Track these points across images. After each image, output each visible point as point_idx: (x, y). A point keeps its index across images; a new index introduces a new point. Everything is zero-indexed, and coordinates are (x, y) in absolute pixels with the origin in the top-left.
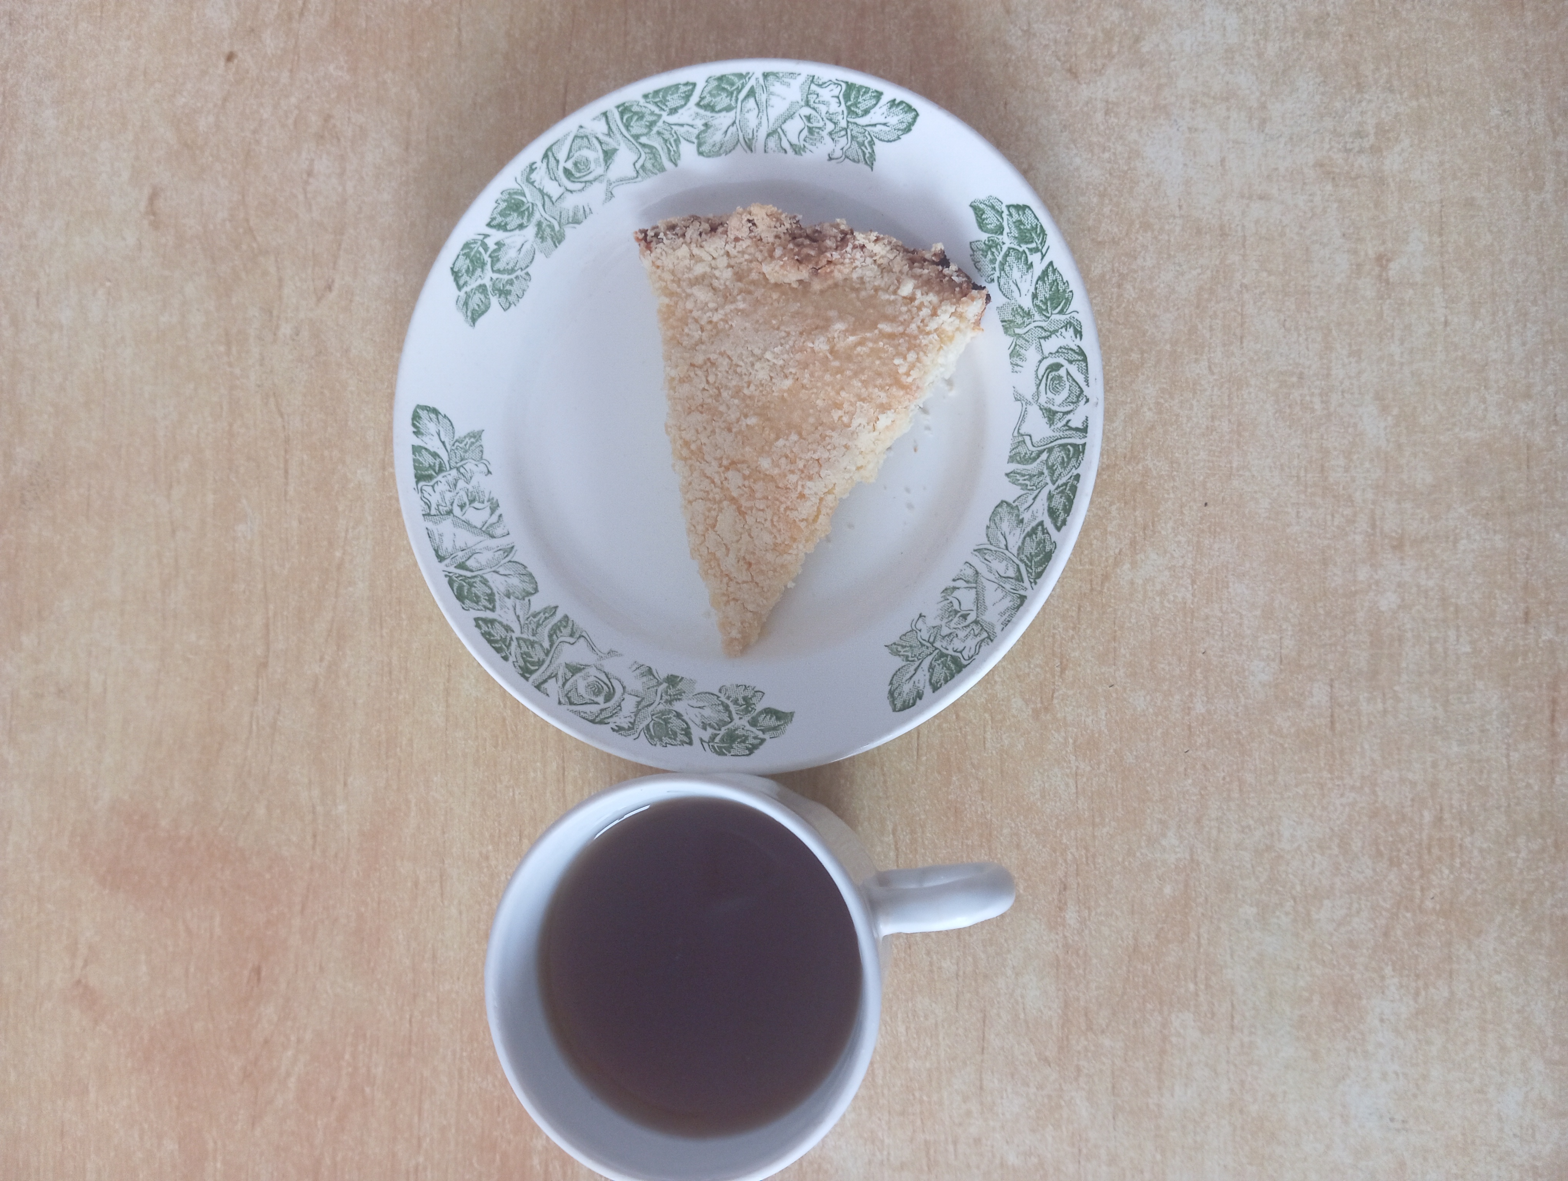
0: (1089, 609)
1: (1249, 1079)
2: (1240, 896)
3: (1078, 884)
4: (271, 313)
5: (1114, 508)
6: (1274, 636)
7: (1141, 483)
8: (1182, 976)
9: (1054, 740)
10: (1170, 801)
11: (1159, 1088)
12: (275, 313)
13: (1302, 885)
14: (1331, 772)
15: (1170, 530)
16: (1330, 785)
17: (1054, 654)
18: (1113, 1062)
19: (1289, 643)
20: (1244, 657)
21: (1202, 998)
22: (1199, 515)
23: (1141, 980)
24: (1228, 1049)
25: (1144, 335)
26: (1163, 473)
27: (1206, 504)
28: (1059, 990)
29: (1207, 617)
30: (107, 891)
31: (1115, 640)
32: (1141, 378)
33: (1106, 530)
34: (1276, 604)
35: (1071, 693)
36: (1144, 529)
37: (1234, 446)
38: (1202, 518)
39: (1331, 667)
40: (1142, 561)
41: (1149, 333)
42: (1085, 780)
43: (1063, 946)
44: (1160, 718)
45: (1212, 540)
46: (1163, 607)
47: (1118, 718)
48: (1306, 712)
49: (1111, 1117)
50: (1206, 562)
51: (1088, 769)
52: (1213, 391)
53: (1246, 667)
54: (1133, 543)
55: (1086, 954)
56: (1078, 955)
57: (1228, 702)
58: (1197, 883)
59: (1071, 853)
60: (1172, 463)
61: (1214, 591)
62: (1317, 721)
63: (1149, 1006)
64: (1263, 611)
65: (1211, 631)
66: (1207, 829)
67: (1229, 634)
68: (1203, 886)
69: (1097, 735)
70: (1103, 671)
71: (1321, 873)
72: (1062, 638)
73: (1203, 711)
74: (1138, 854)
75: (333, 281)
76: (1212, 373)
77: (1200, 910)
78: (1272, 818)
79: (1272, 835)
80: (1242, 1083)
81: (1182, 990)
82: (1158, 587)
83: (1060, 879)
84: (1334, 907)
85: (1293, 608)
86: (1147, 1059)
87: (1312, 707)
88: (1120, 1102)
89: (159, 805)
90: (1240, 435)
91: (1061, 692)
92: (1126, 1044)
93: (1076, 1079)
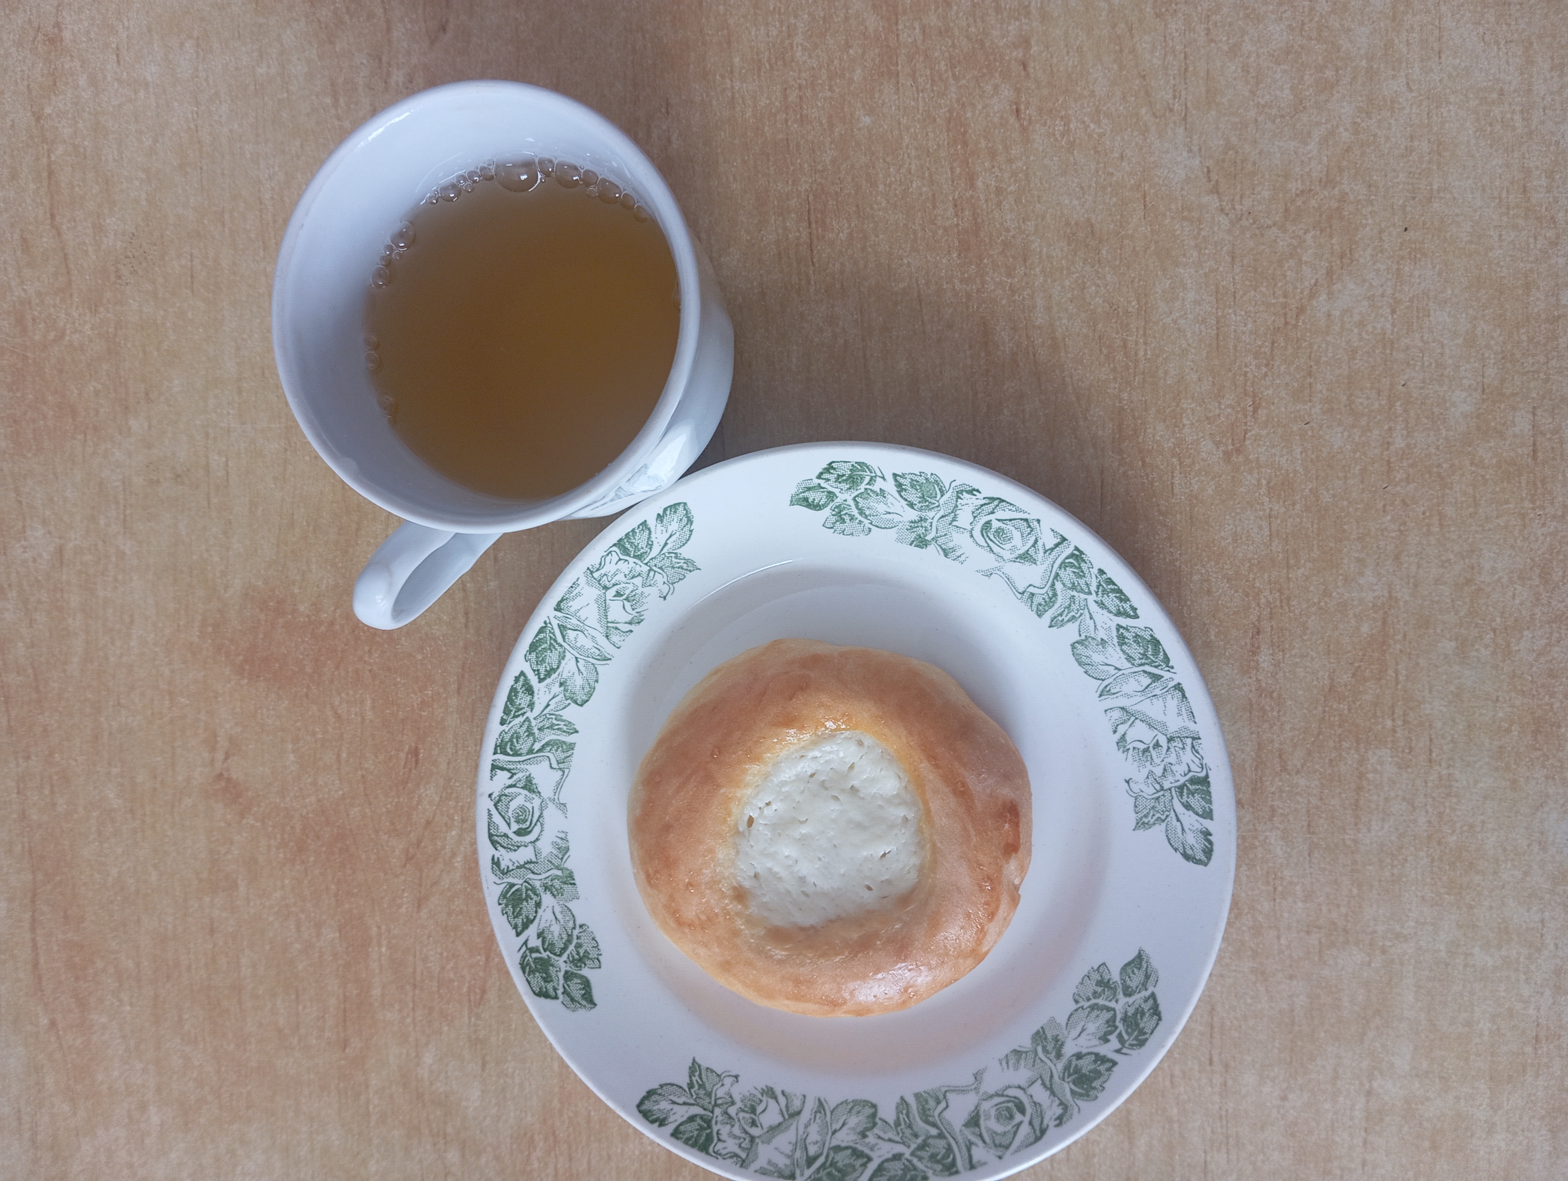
0: (1282, 345)
1: (1448, 811)
2: (1438, 631)
3: (1272, 627)
4: (380, 60)
5: (1309, 236)
6: (1476, 365)
7: (1338, 208)
8: (1379, 714)
9: (1247, 483)
10: (1368, 539)
11: (1356, 825)
12: (385, 59)
13: (1502, 617)
14: (1533, 501)
15: (1369, 258)
16: (1532, 515)
17: (1246, 393)
18: (1309, 802)
19: (1491, 371)
20: (1445, 388)
21: (1399, 735)
22: (1399, 240)
23: (1337, 718)
24: (1426, 783)
25: (1339, 51)
26: (1360, 197)
27: (1406, 229)
28: (1252, 733)
29: (1408, 348)
30: (246, 681)
31: (1310, 375)
32: (1337, 96)
33: (1300, 260)
34: (1478, 331)
35: (1264, 432)
36: (1342, 257)
37: (1435, 167)
38: (1402, 244)
39: (1534, 395)
40: (1339, 291)
41: (1344, 49)
42: (1279, 522)
43: (1257, 690)
44: (1358, 455)
45: (1412, 267)
46: (1361, 339)
47: (1313, 456)
48: (1508, 442)
49: (1306, 854)
50: (1407, 290)
51: (1283, 510)
52: (1411, 109)
53: (1447, 398)
54: (1330, 273)
55: (1280, 695)
56: (1272, 698)
57: (1429, 435)
58: (1395, 620)
59: (1264, 596)
60: (1370, 186)
61: (1415, 320)
62: (1520, 451)
63: (1345, 745)
64: (1465, 339)
65: (1412, 362)
66: (1405, 566)
67: (1430, 364)
68: (1402, 623)
69: (1291, 475)
70: (1298, 408)
71: (1521, 604)
72: (1255, 376)
73: (1403, 445)
74: (1334, 594)
75: (447, 21)
76: (1411, 90)
77: (1398, 646)
78: (1473, 551)
79: (1473, 568)
80: (1441, 815)
81: (1379, 727)
82: (1357, 318)
83: (1253, 623)
84: (1533, 637)
85: (1495, 335)
86: (1344, 795)
87: (1515, 436)
88: (1315, 840)
89: (296, 591)
90: (1439, 154)
91: (1253, 432)
92: (1322, 785)
93: (1271, 819)
